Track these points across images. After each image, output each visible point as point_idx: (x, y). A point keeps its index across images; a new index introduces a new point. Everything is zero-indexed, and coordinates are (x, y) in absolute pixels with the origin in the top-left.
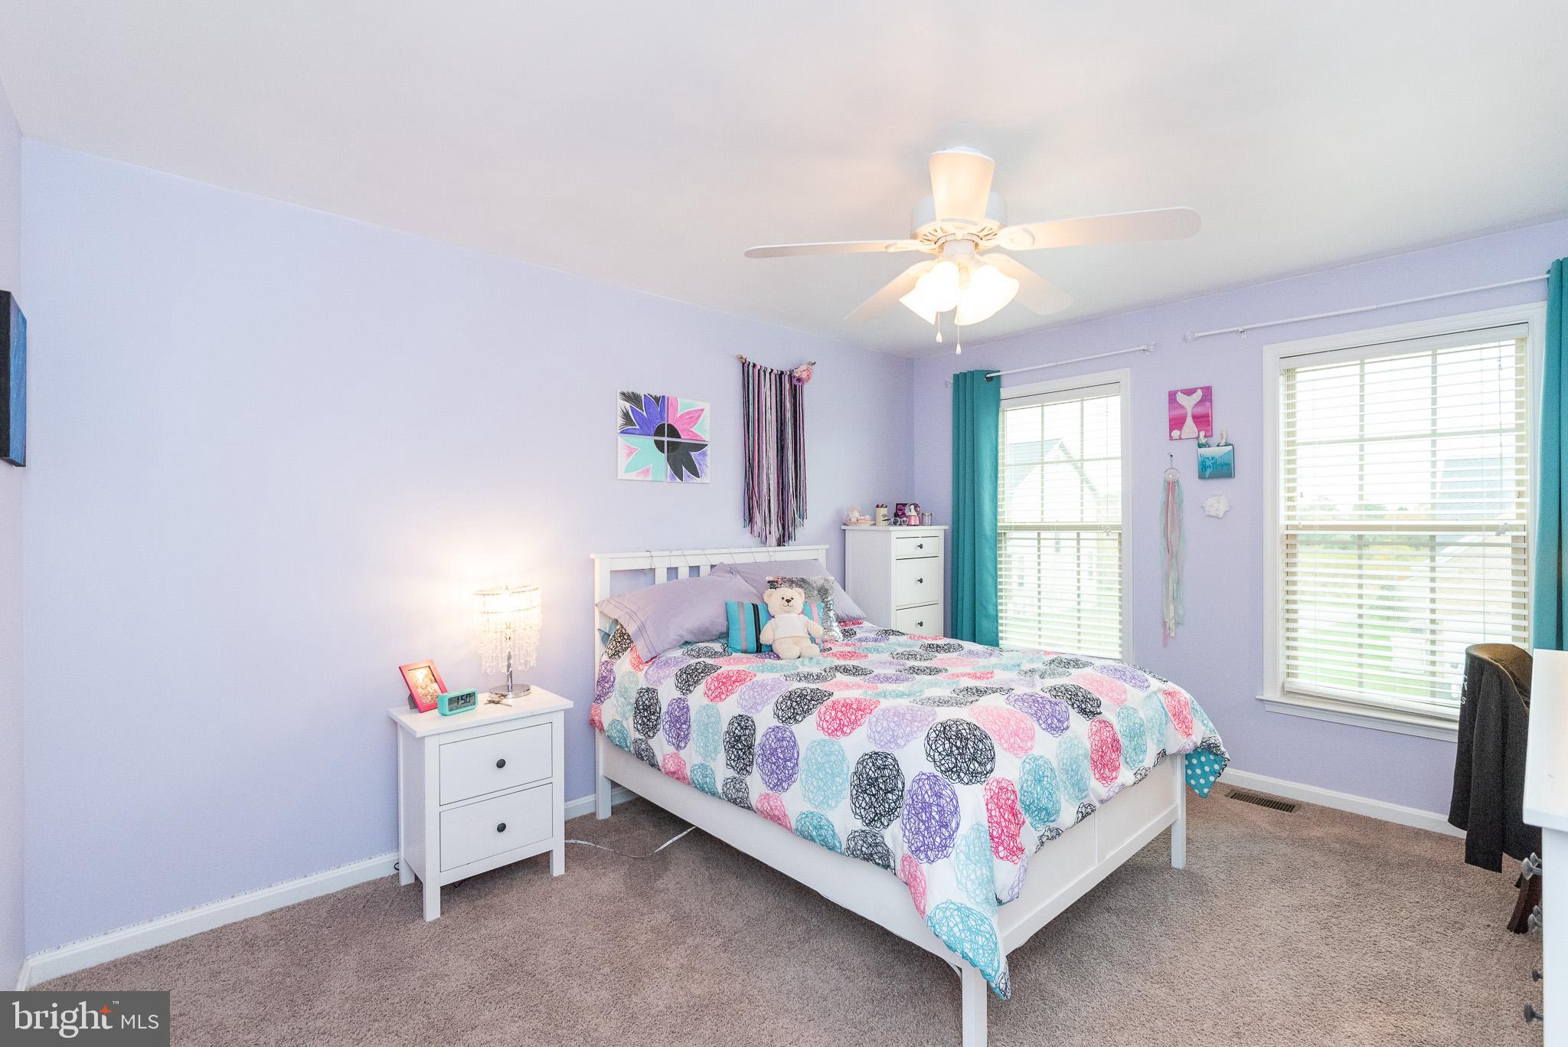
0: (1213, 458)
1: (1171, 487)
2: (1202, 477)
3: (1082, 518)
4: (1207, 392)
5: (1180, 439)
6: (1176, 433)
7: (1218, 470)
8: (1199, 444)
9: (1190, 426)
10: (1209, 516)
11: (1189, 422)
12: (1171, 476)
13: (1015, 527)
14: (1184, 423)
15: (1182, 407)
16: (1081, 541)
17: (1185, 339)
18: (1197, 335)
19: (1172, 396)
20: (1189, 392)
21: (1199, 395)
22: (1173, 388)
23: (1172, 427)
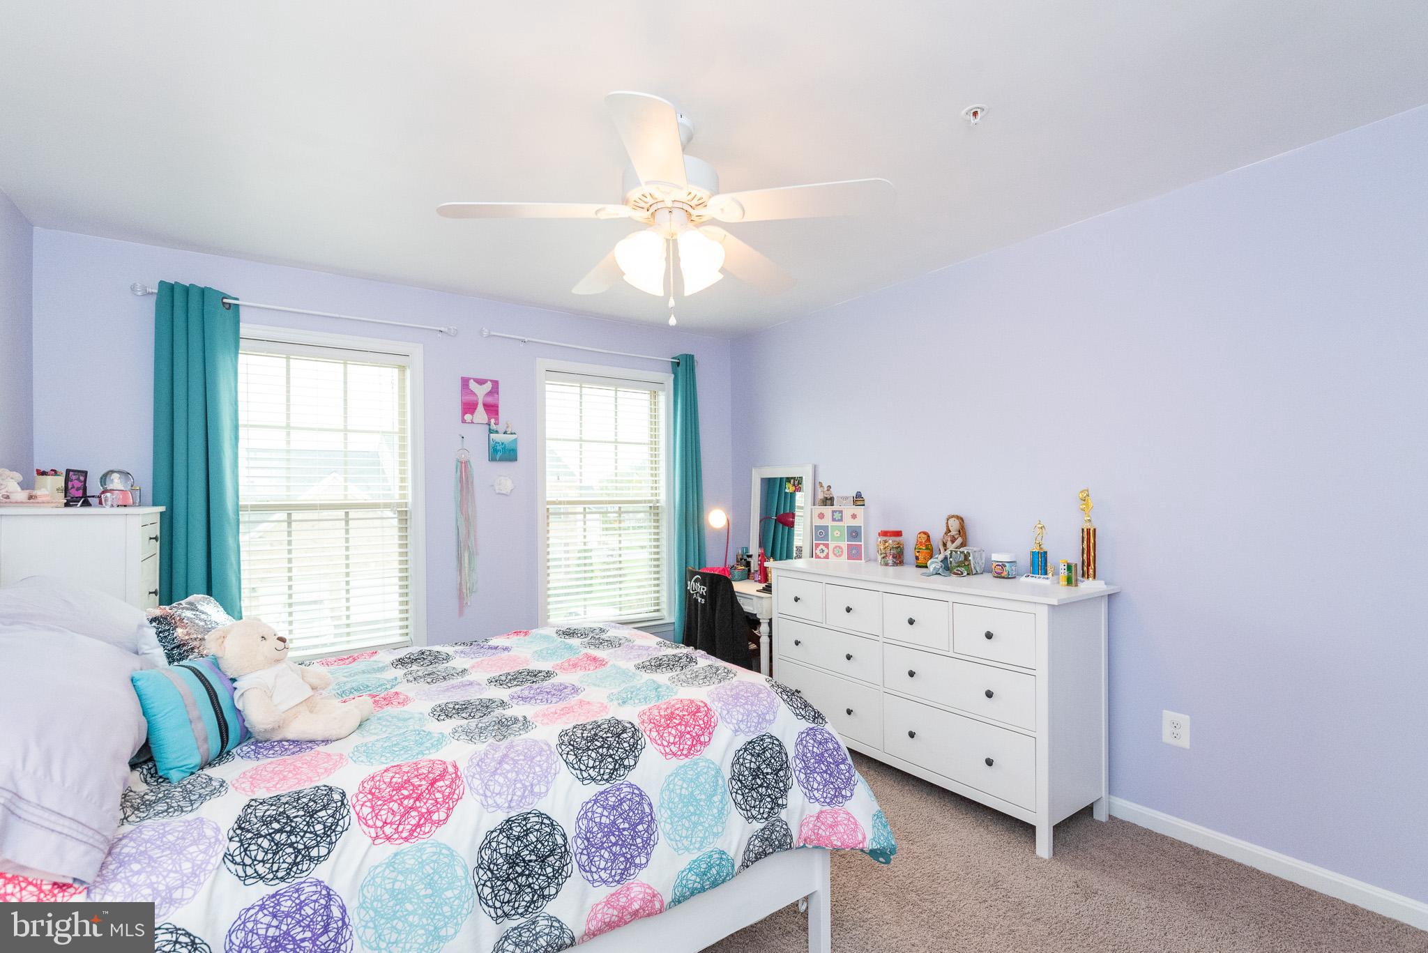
0: (502, 444)
1: (464, 467)
2: (492, 459)
3: (346, 496)
4: (495, 384)
5: (472, 423)
6: (468, 417)
7: (504, 454)
8: (490, 429)
9: (481, 414)
10: (499, 494)
11: (480, 408)
12: (463, 456)
13: (252, 506)
14: (475, 409)
15: (474, 394)
16: (350, 522)
17: (481, 332)
18: (493, 333)
19: (465, 382)
20: (481, 382)
21: (488, 386)
22: (466, 375)
23: (464, 413)
